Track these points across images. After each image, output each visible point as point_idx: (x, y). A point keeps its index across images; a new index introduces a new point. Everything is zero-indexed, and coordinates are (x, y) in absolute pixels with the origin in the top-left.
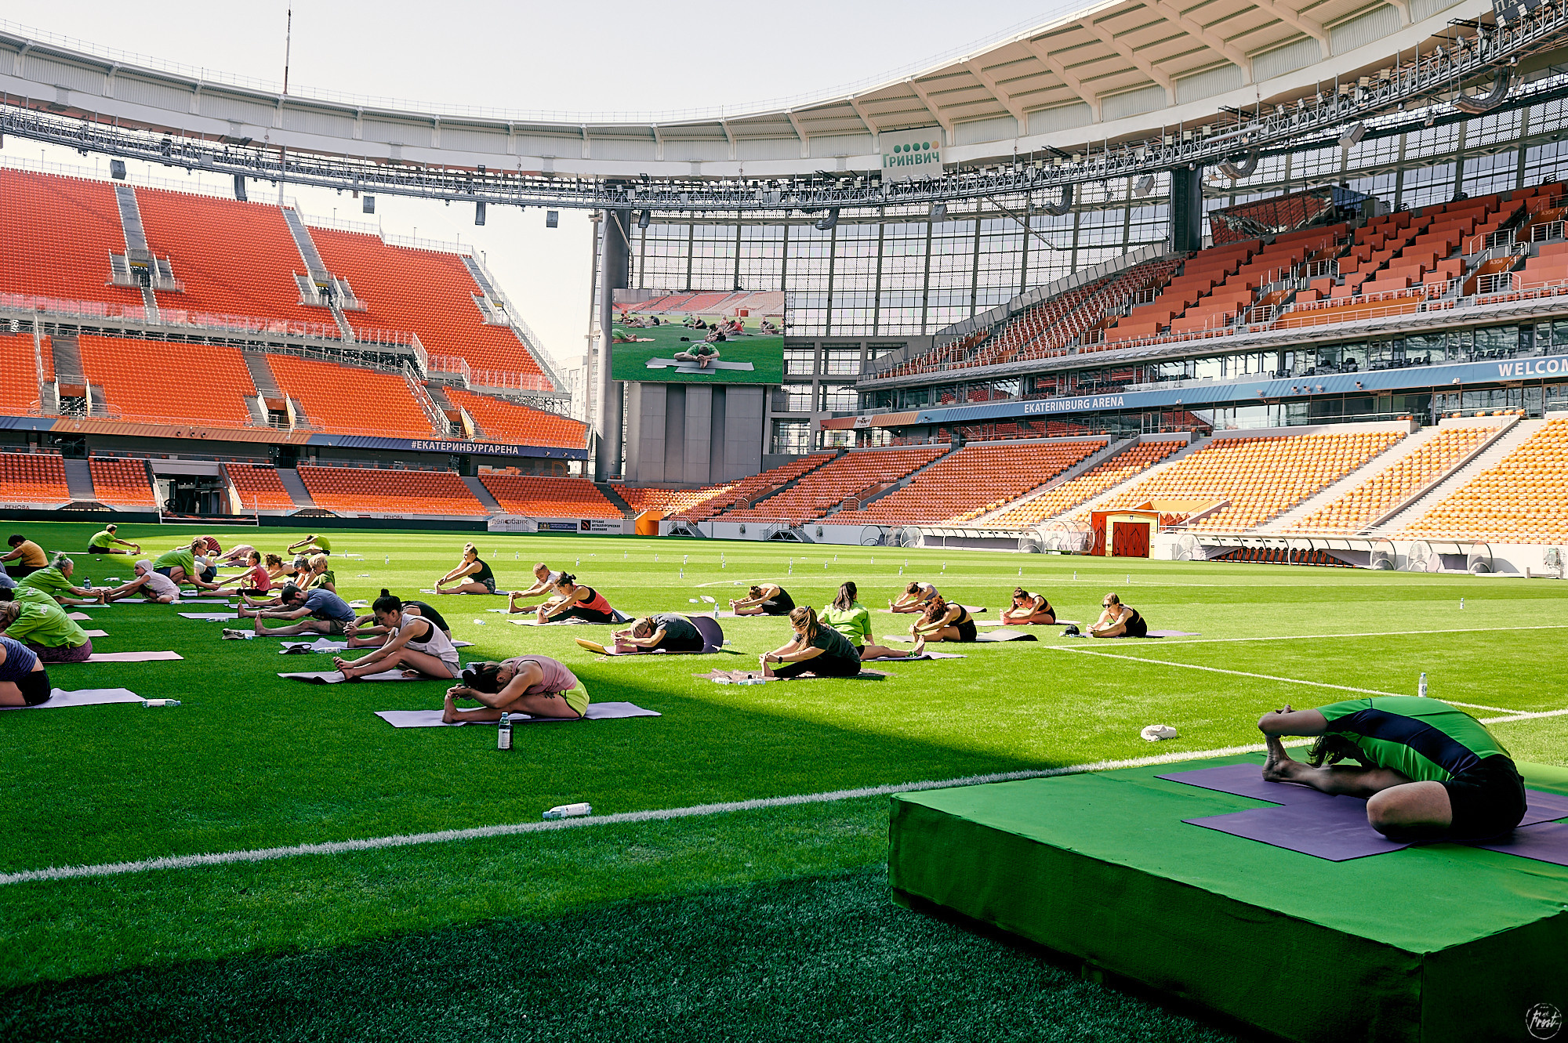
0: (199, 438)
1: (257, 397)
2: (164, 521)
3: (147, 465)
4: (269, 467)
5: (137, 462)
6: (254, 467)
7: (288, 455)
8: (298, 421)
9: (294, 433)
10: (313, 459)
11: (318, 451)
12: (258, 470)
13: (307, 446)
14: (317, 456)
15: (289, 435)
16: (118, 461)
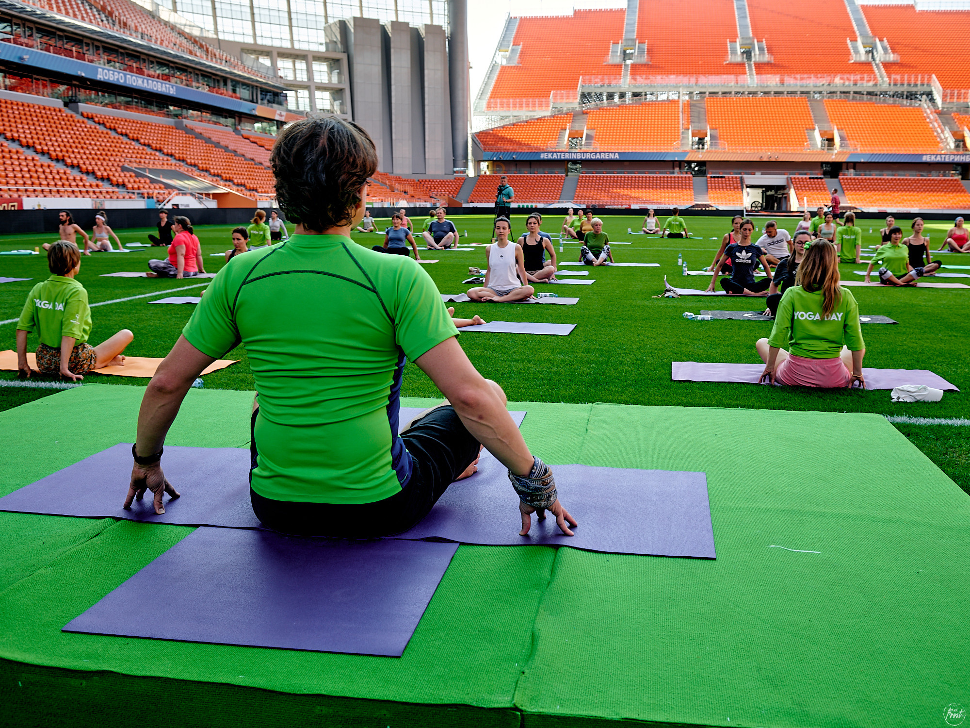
0: (774, 160)
1: (814, 129)
2: (747, 215)
3: (742, 180)
4: (821, 178)
5: (736, 178)
6: (810, 178)
7: (833, 169)
8: (841, 146)
9: (839, 153)
10: (852, 171)
11: (855, 165)
12: (812, 180)
13: (847, 163)
14: (854, 169)
15: (835, 155)
16: (724, 177)
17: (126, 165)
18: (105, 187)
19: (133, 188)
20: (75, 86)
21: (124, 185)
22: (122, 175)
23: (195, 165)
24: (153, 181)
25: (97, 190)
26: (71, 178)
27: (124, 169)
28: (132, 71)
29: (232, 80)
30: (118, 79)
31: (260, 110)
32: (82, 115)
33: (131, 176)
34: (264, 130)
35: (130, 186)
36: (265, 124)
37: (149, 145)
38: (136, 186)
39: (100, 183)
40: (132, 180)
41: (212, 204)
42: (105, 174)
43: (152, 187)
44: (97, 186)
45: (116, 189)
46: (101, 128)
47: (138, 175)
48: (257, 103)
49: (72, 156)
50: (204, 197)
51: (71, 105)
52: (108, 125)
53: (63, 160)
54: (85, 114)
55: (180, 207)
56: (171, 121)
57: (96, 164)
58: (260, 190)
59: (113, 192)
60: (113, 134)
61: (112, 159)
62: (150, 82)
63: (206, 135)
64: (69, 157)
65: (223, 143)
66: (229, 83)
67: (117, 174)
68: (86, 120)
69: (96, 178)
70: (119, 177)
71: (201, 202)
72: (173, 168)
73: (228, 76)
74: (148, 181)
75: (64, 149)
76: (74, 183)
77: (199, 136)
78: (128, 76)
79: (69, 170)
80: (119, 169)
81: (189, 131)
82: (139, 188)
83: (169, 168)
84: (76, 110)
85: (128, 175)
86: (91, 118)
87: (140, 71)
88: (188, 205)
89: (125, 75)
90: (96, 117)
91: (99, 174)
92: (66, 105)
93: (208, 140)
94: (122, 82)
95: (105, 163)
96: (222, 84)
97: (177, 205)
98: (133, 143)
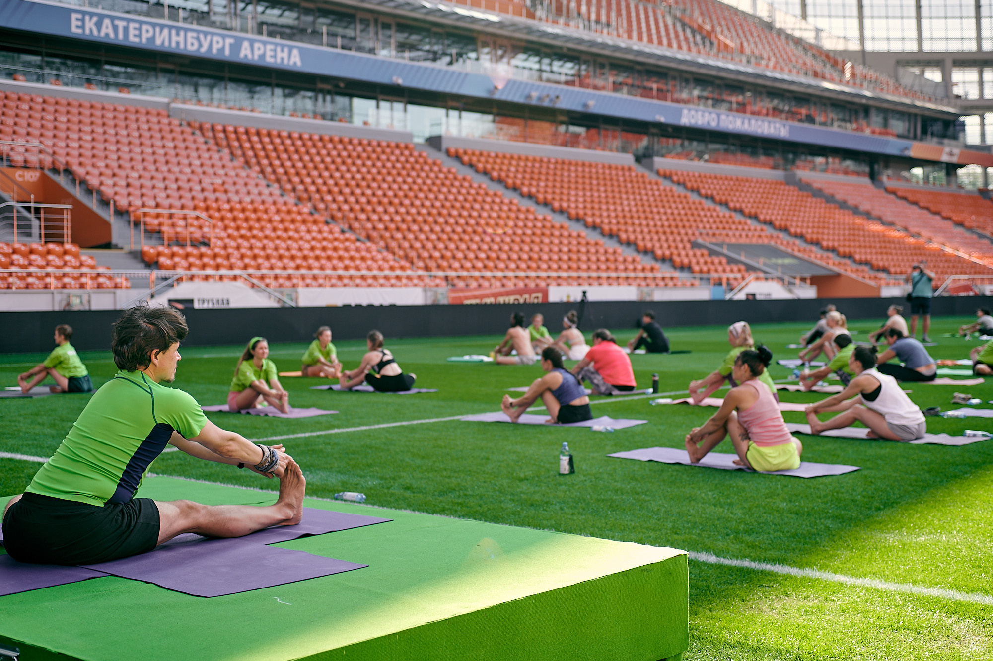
17: (700, 241)
18: (665, 271)
19: (701, 271)
20: (653, 135)
21: (689, 268)
22: (691, 253)
23: (801, 236)
24: (731, 261)
25: (650, 275)
26: (621, 259)
27: (695, 245)
28: (730, 110)
29: (880, 110)
30: (708, 122)
31: (917, 149)
32: (658, 173)
33: (702, 255)
34: (926, 178)
35: (696, 268)
36: (929, 169)
37: (741, 211)
38: (705, 268)
39: (658, 265)
40: (702, 261)
41: (808, 293)
42: (667, 253)
43: (728, 268)
44: (652, 269)
45: (677, 274)
46: (678, 190)
47: (712, 253)
48: (915, 138)
49: (630, 229)
50: (798, 281)
51: (645, 161)
52: (689, 185)
53: (618, 236)
54: (662, 172)
55: (758, 297)
56: (779, 174)
57: (659, 240)
58: (892, 270)
59: (672, 278)
60: (693, 197)
61: (683, 231)
62: (753, 122)
63: (828, 191)
64: (626, 231)
65: (851, 201)
66: (873, 113)
67: (683, 253)
68: (661, 180)
69: (656, 258)
70: (683, 256)
71: (790, 291)
72: (766, 241)
73: (871, 103)
74: (724, 260)
75: (622, 221)
76: (621, 267)
77: (818, 193)
78: (723, 117)
79: (620, 249)
80: (688, 246)
81: (805, 187)
82: (709, 271)
83: (760, 241)
84: (650, 168)
85: (698, 253)
86: (667, 176)
87: (742, 108)
88: (769, 295)
89: (719, 115)
90: (676, 174)
91: (659, 252)
92: (638, 159)
93: (830, 199)
94: (713, 125)
95: (671, 238)
96: (862, 115)
97: (754, 295)
98: (718, 208)
